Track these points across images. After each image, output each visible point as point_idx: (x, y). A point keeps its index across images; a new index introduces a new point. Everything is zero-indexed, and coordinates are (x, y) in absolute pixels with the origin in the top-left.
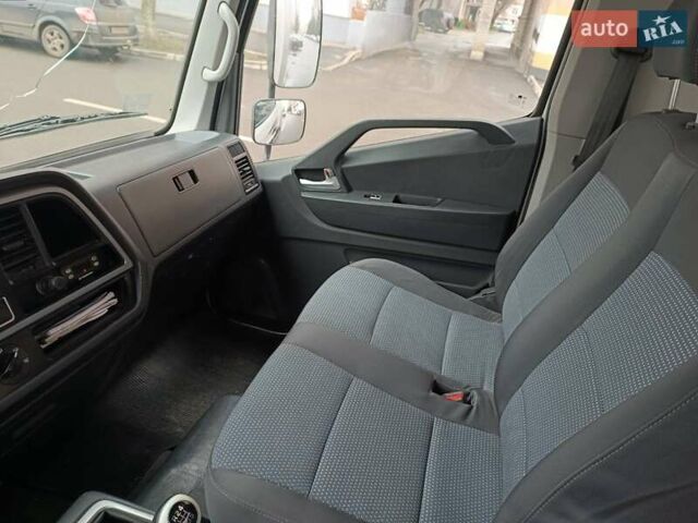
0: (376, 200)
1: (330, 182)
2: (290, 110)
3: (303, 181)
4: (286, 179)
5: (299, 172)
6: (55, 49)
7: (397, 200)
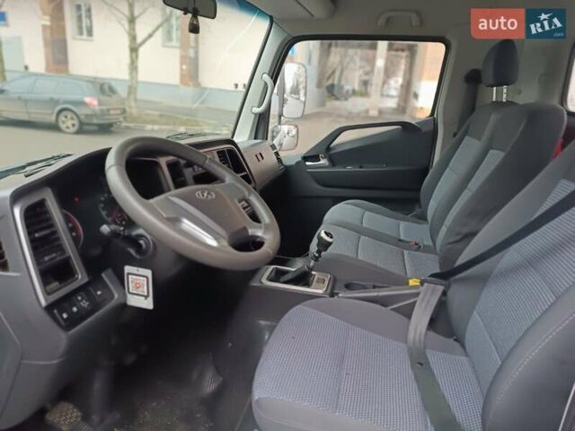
0: (349, 168)
1: (323, 162)
2: (288, 133)
3: (308, 163)
4: (298, 163)
5: (306, 158)
6: (68, 127)
7: (361, 167)
